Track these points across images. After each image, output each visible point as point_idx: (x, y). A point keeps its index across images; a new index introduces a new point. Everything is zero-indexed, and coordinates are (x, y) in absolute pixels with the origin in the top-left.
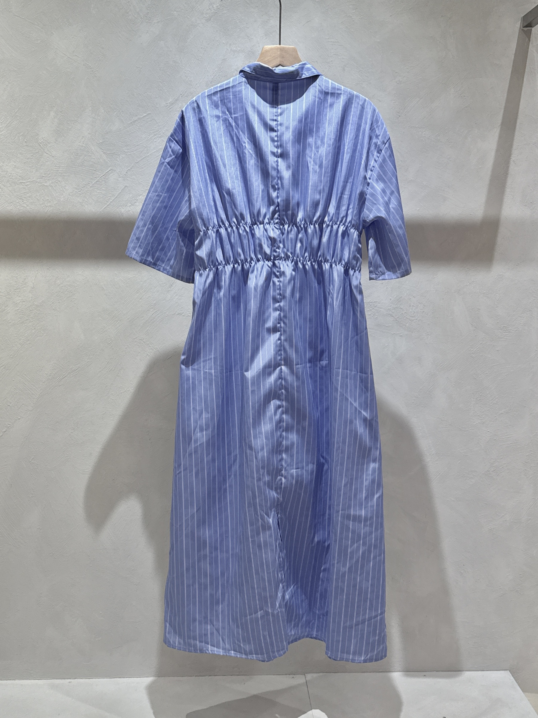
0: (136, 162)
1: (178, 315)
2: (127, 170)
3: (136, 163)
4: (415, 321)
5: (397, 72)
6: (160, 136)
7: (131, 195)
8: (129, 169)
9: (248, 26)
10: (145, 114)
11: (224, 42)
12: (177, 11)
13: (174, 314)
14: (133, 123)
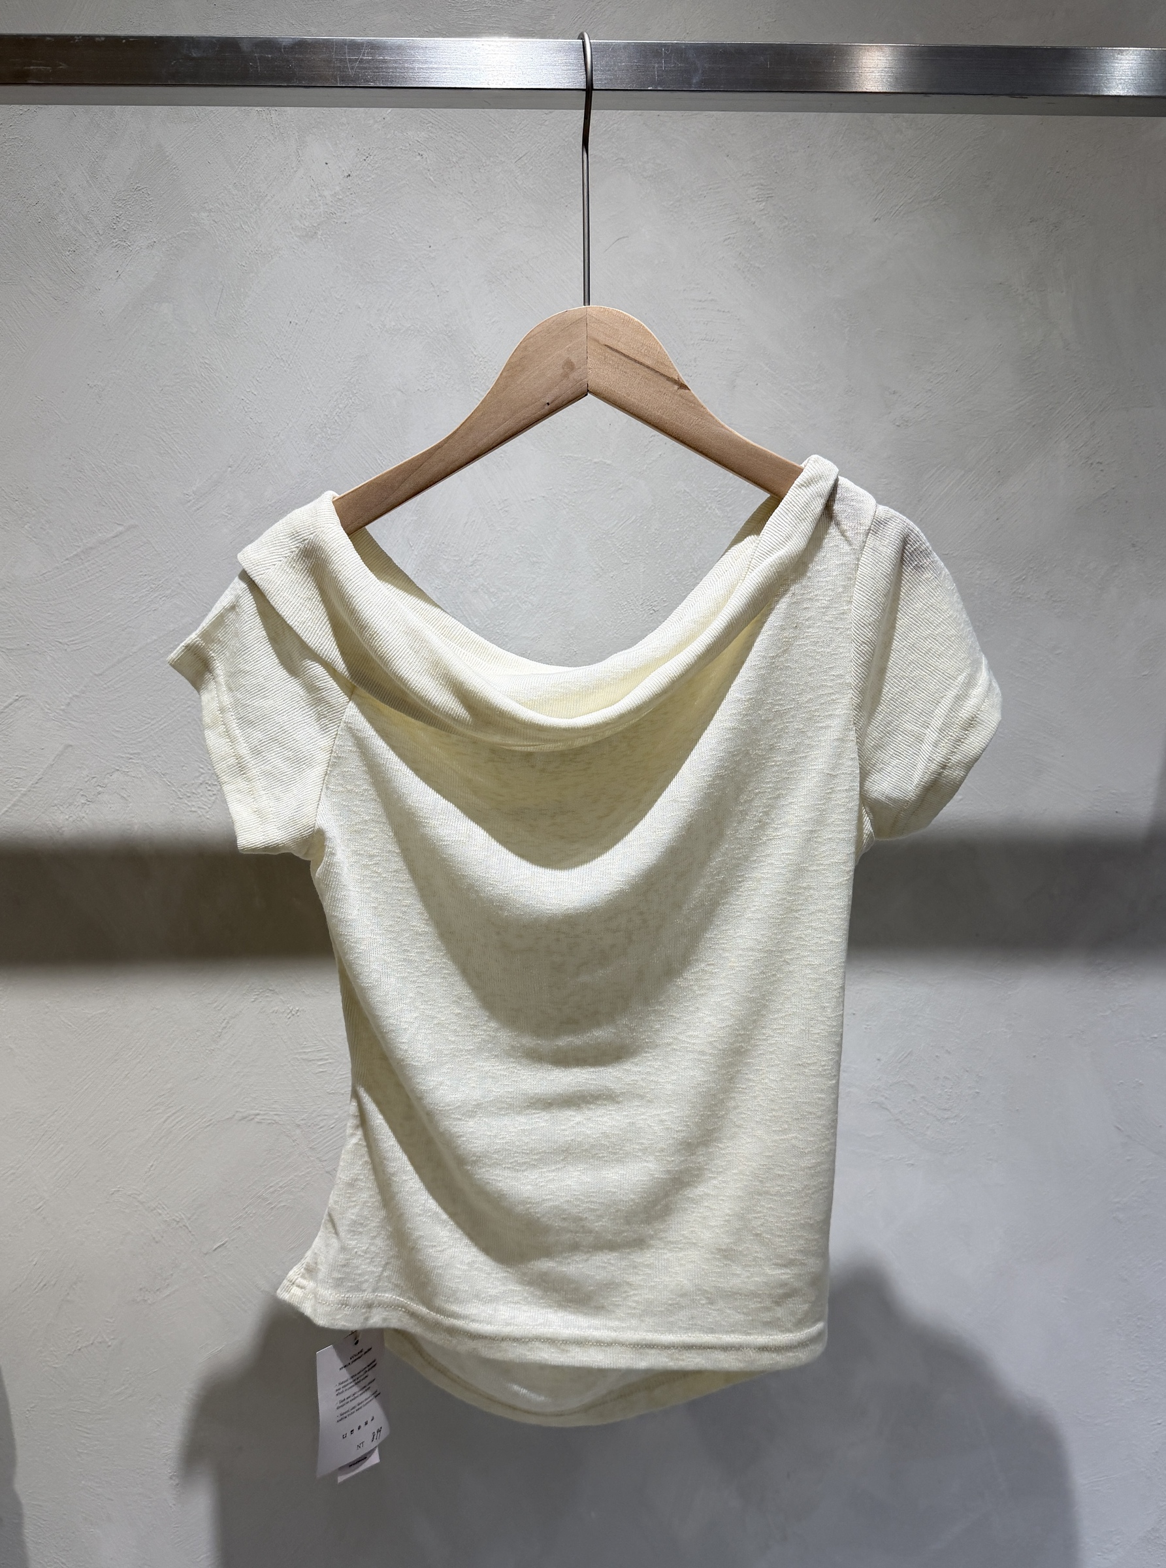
0: (97, 673)
1: (243, 1122)
2: (71, 698)
3: (95, 675)
4: (952, 1122)
5: (894, 393)
6: (169, 592)
7: (85, 773)
8: (74, 696)
9: (432, 255)
10: (121, 528)
11: (360, 304)
12: (210, 211)
13: (231, 1118)
14: (82, 557)
